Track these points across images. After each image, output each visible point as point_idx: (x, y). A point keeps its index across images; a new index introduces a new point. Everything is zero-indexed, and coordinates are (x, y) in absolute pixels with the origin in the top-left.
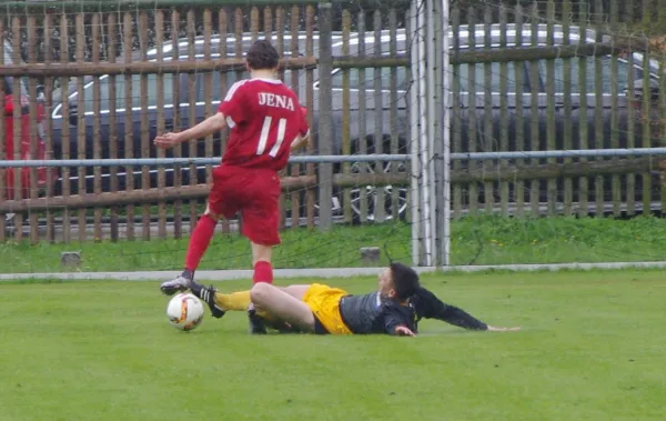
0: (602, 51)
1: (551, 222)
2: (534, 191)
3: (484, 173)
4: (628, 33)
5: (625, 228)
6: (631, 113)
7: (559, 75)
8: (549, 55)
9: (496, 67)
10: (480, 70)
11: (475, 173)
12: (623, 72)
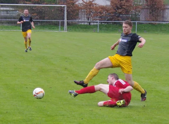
0: (14, 11)
1: (9, 26)
2: (8, 23)
3: (3, 22)
4: (17, 9)
5: (16, 27)
6: (17, 16)
7: (10, 13)
8: (9, 11)
9: (4, 12)
10: (3, 12)
11: (2, 21)
12: (16, 13)
